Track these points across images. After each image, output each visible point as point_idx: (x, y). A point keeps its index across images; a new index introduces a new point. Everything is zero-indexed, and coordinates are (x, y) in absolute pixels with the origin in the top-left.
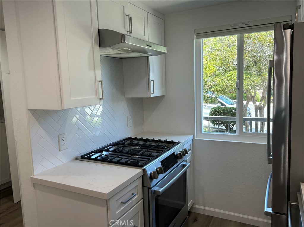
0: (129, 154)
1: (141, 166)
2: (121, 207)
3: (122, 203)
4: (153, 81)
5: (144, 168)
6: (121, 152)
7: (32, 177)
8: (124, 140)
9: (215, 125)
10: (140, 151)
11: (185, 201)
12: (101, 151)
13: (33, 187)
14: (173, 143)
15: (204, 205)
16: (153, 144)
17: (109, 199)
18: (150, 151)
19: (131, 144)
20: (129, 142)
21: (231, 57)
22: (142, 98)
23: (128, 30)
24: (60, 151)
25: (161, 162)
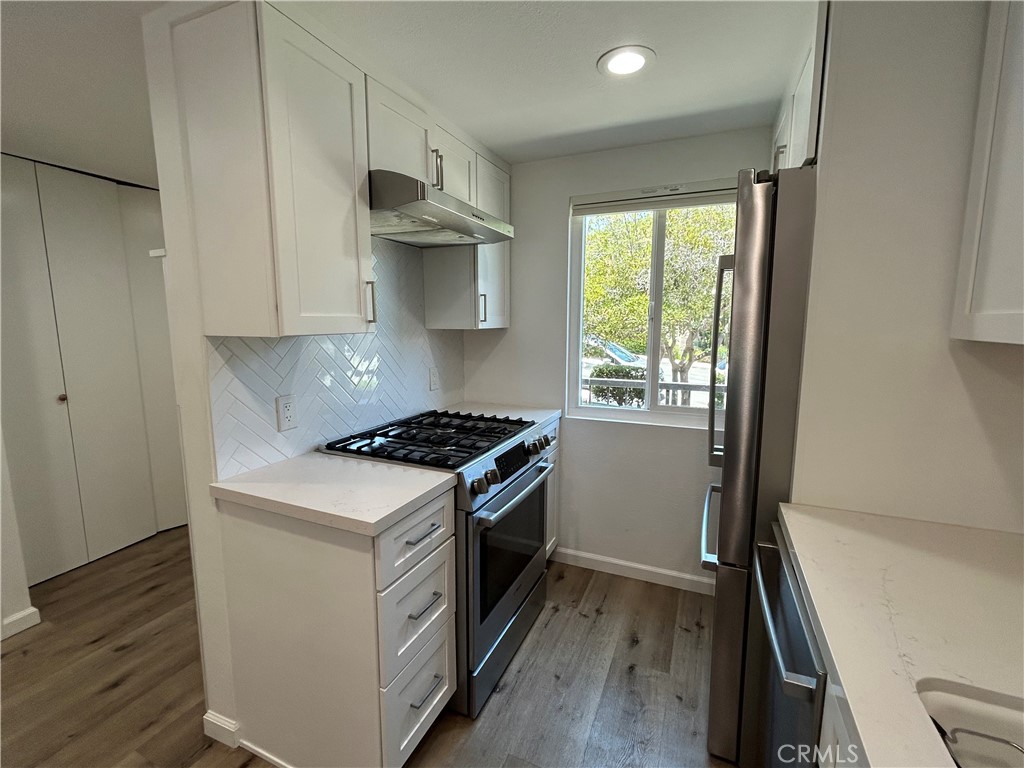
0: (431, 442)
1: (453, 467)
2: (405, 552)
3: (407, 543)
4: (485, 296)
5: (458, 471)
6: (413, 437)
7: (213, 485)
8: (422, 415)
9: (600, 399)
10: (453, 438)
11: (542, 540)
12: (371, 435)
13: (215, 509)
14: (521, 424)
15: (577, 548)
16: (481, 425)
17: (378, 536)
18: (474, 437)
19: (435, 425)
20: (432, 419)
21: (635, 270)
22: (462, 330)
23: (435, 182)
24: (279, 431)
25: (496, 460)
